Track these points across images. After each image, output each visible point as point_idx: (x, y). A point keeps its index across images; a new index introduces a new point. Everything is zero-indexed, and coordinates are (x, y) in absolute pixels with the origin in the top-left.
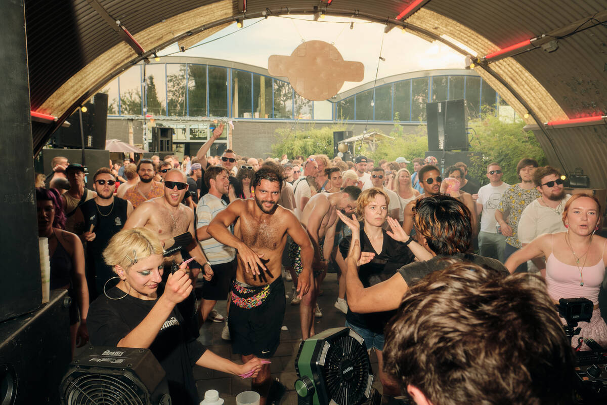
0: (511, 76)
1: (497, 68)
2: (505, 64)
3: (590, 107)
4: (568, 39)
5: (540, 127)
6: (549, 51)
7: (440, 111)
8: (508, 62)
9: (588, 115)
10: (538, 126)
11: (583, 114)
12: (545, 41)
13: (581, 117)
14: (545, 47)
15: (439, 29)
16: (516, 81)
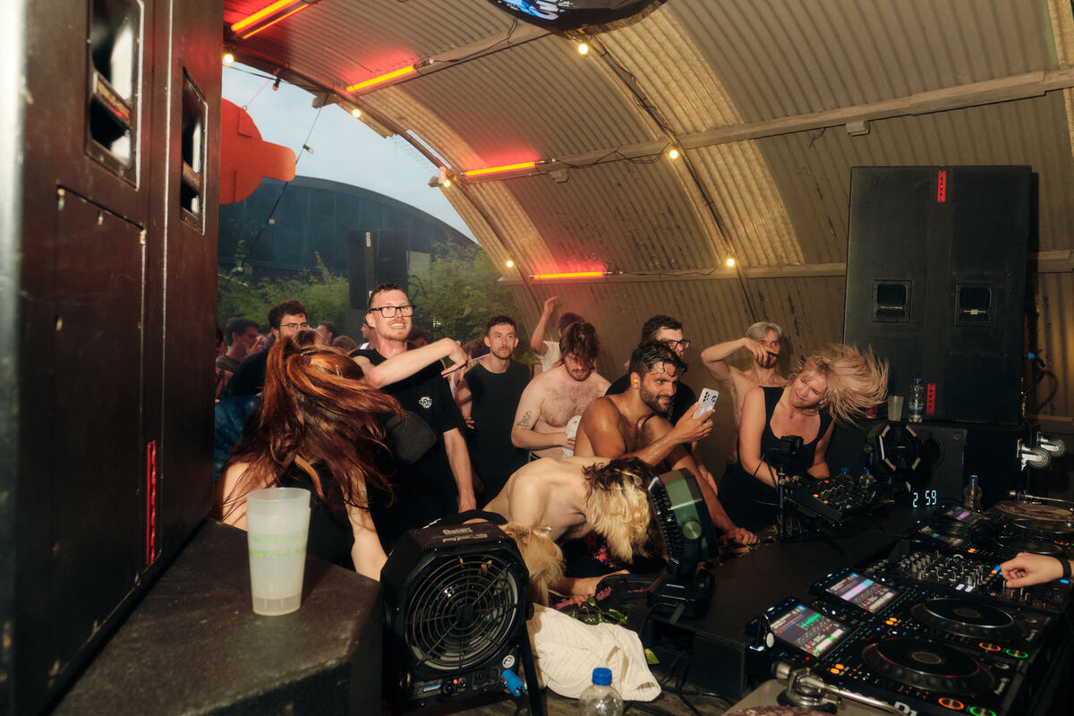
0: (493, 206)
1: (476, 191)
2: (488, 188)
3: (589, 261)
4: (588, 169)
5: (524, 280)
6: (557, 180)
7: (369, 245)
8: (494, 186)
9: (585, 269)
10: (521, 279)
11: (579, 269)
12: (555, 168)
13: (576, 272)
14: (554, 174)
15: (404, 121)
16: (500, 215)
